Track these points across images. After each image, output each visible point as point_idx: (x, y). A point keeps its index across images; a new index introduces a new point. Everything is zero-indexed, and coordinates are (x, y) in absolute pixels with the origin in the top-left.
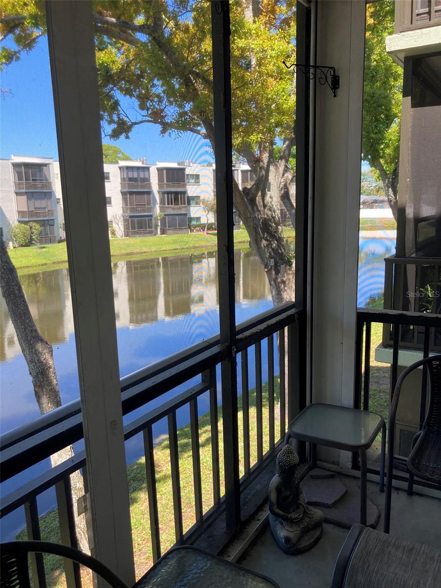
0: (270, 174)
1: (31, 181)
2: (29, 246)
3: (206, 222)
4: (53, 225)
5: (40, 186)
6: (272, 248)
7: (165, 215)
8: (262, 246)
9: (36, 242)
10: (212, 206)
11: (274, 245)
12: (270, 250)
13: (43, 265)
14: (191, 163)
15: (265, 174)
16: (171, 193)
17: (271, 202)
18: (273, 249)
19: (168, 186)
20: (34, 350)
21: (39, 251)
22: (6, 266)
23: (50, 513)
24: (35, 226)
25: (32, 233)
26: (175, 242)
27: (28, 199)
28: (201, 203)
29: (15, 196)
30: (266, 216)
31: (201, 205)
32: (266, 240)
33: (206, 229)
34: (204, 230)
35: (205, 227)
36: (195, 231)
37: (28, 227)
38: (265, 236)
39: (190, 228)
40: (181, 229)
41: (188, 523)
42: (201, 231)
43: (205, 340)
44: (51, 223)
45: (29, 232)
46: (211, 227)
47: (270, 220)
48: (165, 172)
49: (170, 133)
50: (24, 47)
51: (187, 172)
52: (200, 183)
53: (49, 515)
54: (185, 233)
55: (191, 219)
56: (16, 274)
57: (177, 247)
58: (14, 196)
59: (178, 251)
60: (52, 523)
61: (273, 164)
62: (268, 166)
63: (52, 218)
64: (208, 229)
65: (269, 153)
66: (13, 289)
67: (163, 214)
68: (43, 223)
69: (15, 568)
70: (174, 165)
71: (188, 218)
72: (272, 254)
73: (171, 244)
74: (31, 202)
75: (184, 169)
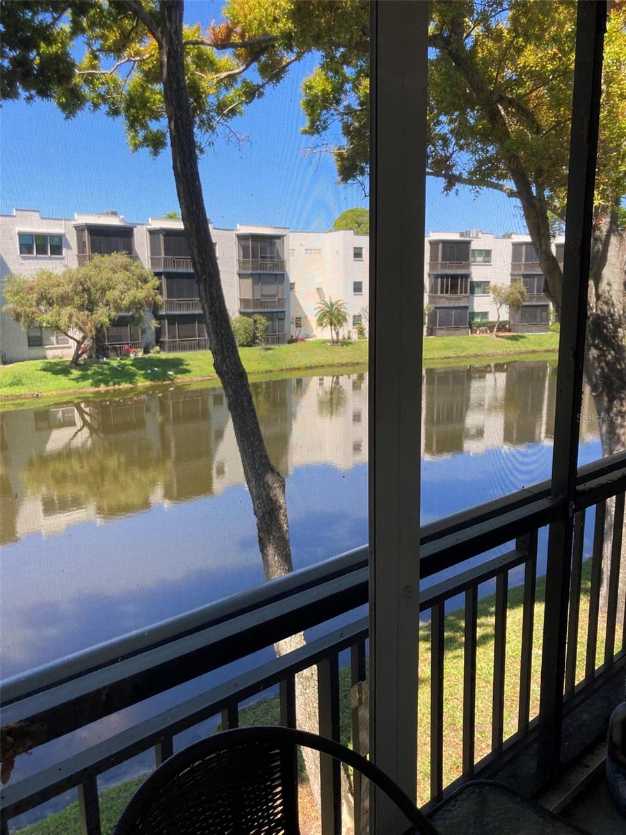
0: (609, 249)
1: (259, 259)
2: (251, 346)
3: (496, 320)
4: (283, 320)
5: (269, 265)
6: (605, 361)
7: (437, 308)
8: (591, 356)
9: (261, 341)
10: (507, 296)
11: (610, 357)
12: (603, 364)
13: (267, 372)
14: (480, 234)
15: (602, 248)
16: (447, 276)
17: (609, 292)
18: (607, 363)
19: (443, 266)
20: (261, 483)
21: (264, 353)
22: (235, 370)
23: (262, 703)
24: (260, 320)
25: (256, 328)
26: (447, 347)
27: (254, 283)
28: (491, 291)
29: (238, 278)
30: (599, 312)
31: (490, 294)
32: (597, 347)
33: (495, 330)
34: (491, 332)
35: (494, 326)
36: (478, 332)
37: (251, 320)
38: (597, 342)
39: (471, 328)
40: (457, 328)
41: (450, 753)
42: (486, 332)
43: (525, 488)
44: (280, 316)
45: (252, 328)
46: (504, 326)
47: (605, 318)
48: (440, 246)
49: (457, 190)
50: (271, 79)
51: (474, 246)
52: (492, 263)
53: (260, 706)
54: (463, 335)
55: (473, 315)
56: (247, 380)
57: (451, 355)
58: (236, 278)
59: (450, 360)
60: (264, 716)
61: (616, 233)
62: (608, 237)
63: (282, 310)
64: (499, 330)
65: (611, 218)
66: (242, 399)
67: (433, 307)
68: (271, 316)
69: (279, 763)
70: (455, 237)
71: (470, 313)
72: (606, 370)
73: (442, 349)
74: (258, 287)
75: (468, 243)
